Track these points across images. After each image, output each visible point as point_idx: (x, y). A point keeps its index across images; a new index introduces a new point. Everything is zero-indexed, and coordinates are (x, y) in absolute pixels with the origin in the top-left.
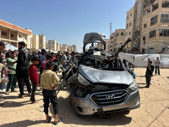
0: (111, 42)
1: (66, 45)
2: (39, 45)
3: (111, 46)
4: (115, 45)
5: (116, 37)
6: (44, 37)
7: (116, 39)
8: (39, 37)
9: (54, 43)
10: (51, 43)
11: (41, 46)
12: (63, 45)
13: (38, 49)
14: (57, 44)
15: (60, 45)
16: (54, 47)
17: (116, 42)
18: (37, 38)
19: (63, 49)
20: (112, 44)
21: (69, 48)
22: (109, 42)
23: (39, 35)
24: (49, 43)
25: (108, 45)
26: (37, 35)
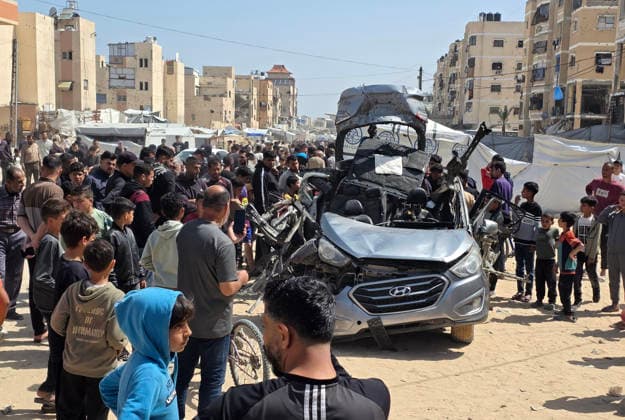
0: (537, 48)
1: (226, 72)
2: (58, 82)
3: (537, 74)
4: (564, 64)
5: (568, 14)
6: (85, 26)
7: (567, 23)
8: (56, 25)
9: (145, 63)
10: (128, 60)
11: (67, 85)
12: (207, 71)
13: (53, 108)
14: (170, 67)
15: (189, 72)
16: (145, 86)
17: (566, 47)
18: (45, 29)
19: (206, 98)
20: (540, 60)
21: (244, 88)
22: (521, 44)
23: (53, 14)
24: (117, 61)
25: (519, 66)
26: (39, 16)
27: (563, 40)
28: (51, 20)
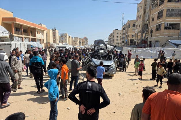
0: (123, 34)
1: (77, 38)
3: (123, 38)
4: (127, 36)
6: (57, 31)
7: (128, 30)
8: (53, 31)
9: (66, 36)
10: (63, 36)
11: (54, 40)
12: (75, 38)
13: (52, 43)
14: (69, 37)
15: (72, 38)
16: (66, 40)
17: (128, 34)
18: (51, 32)
19: (75, 42)
20: (124, 36)
21: (80, 40)
22: (121, 33)
23: (52, 29)
24: (62, 36)
25: (121, 37)
26: (50, 30)
27: (127, 33)
28: (52, 30)
